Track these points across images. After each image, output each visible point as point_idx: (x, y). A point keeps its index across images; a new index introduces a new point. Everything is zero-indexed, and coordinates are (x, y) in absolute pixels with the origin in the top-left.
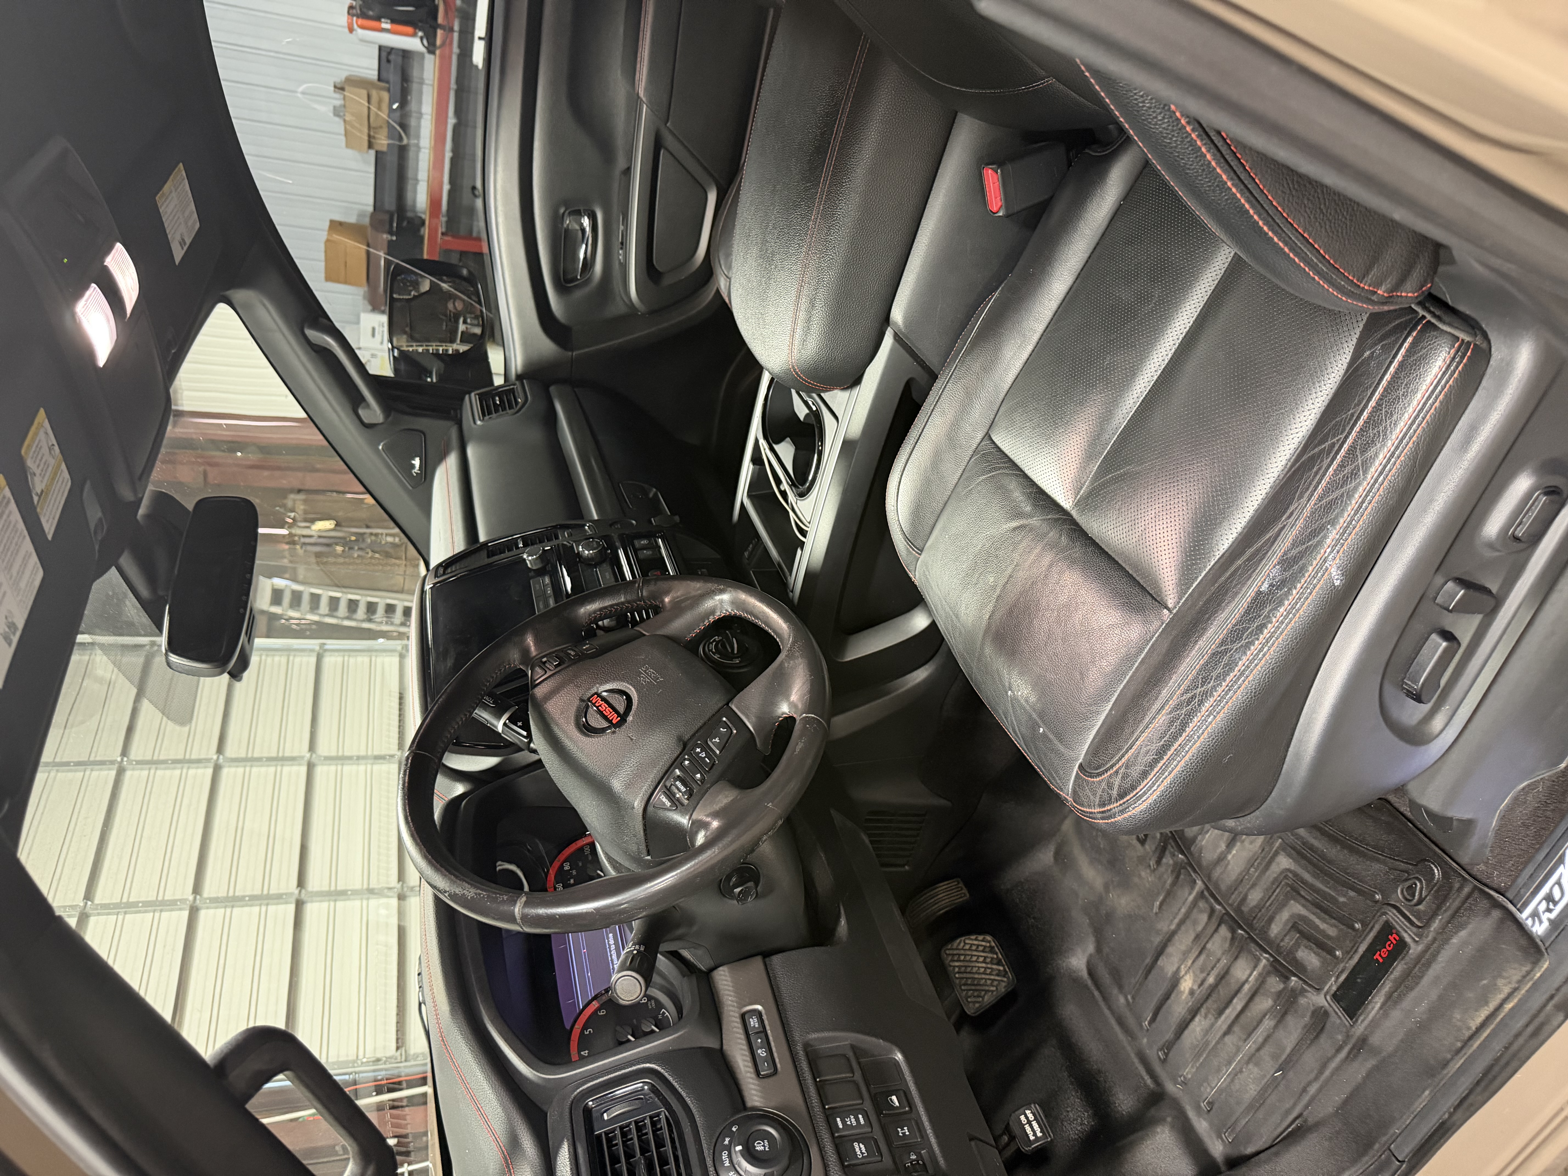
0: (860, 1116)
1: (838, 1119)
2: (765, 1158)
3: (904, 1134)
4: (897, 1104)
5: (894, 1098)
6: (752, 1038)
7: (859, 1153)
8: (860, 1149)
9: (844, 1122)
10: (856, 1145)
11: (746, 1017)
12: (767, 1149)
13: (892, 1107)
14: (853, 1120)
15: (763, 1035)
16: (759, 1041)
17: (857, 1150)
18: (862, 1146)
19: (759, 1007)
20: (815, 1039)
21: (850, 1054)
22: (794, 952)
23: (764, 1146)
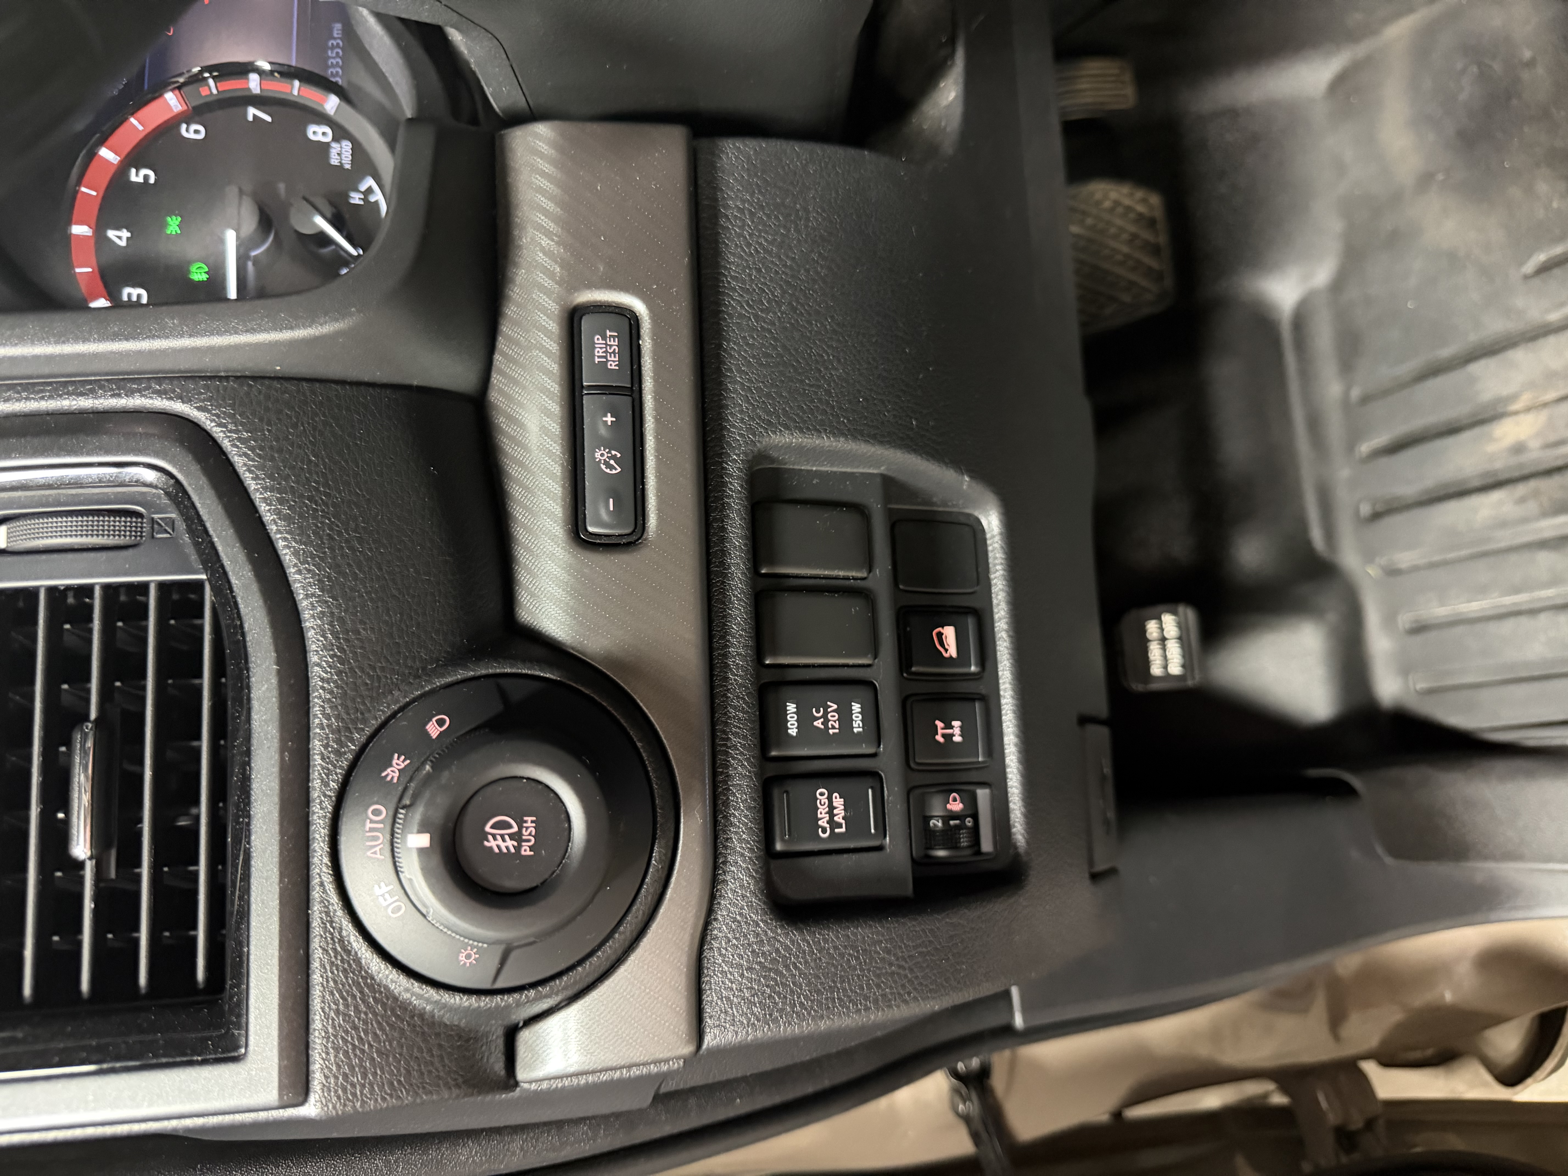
0: (856, 707)
1: (791, 708)
2: (511, 883)
3: (948, 737)
4: (953, 651)
5: (949, 633)
6: (588, 403)
7: (823, 823)
8: (831, 808)
9: (805, 720)
10: (822, 795)
11: (586, 324)
12: (526, 851)
13: (938, 658)
14: (833, 717)
15: (625, 402)
16: (609, 419)
17: (822, 812)
18: (838, 802)
19: (639, 306)
20: (788, 447)
21: (876, 508)
22: (798, 147)
23: (517, 837)
